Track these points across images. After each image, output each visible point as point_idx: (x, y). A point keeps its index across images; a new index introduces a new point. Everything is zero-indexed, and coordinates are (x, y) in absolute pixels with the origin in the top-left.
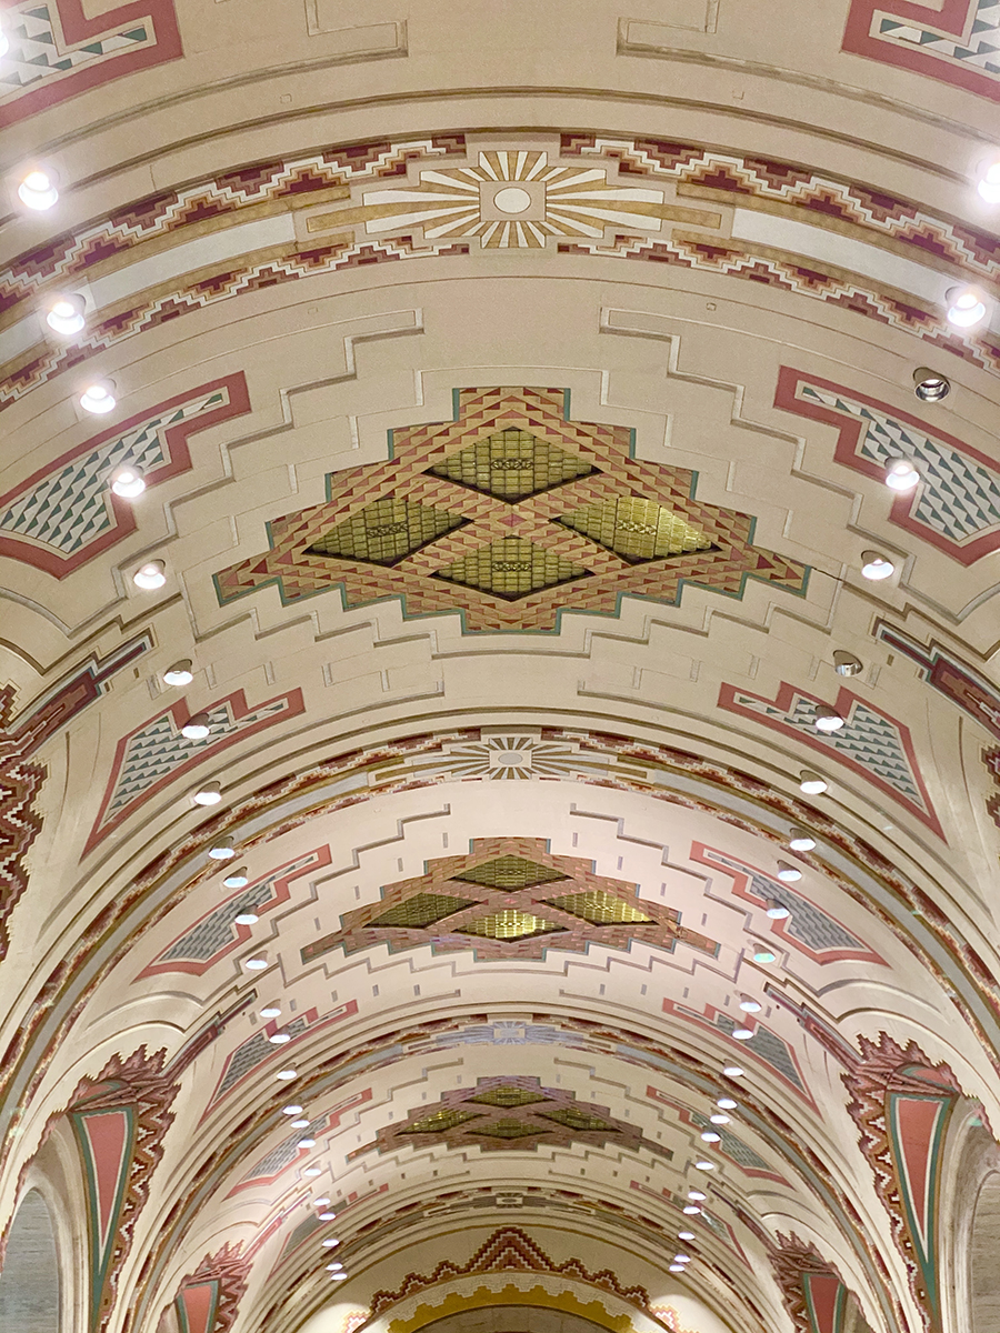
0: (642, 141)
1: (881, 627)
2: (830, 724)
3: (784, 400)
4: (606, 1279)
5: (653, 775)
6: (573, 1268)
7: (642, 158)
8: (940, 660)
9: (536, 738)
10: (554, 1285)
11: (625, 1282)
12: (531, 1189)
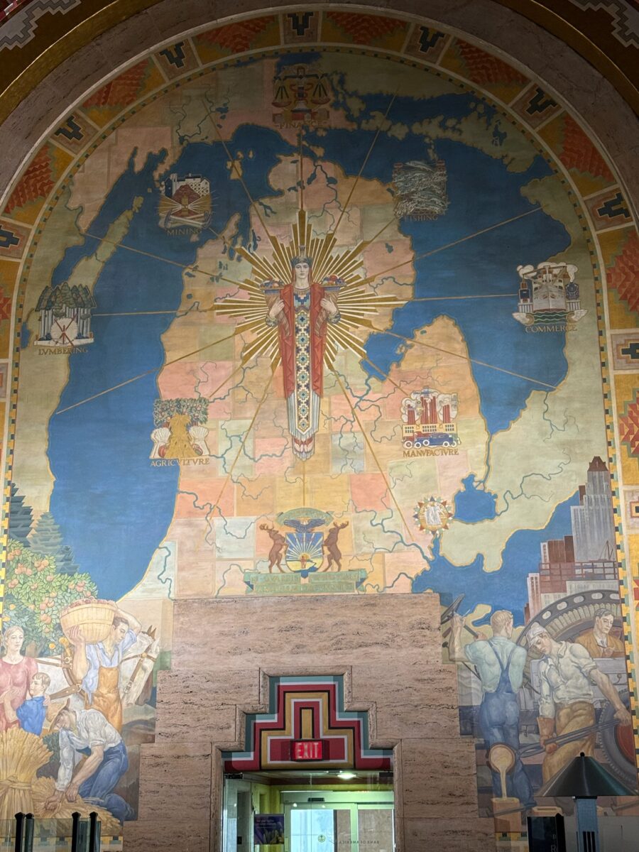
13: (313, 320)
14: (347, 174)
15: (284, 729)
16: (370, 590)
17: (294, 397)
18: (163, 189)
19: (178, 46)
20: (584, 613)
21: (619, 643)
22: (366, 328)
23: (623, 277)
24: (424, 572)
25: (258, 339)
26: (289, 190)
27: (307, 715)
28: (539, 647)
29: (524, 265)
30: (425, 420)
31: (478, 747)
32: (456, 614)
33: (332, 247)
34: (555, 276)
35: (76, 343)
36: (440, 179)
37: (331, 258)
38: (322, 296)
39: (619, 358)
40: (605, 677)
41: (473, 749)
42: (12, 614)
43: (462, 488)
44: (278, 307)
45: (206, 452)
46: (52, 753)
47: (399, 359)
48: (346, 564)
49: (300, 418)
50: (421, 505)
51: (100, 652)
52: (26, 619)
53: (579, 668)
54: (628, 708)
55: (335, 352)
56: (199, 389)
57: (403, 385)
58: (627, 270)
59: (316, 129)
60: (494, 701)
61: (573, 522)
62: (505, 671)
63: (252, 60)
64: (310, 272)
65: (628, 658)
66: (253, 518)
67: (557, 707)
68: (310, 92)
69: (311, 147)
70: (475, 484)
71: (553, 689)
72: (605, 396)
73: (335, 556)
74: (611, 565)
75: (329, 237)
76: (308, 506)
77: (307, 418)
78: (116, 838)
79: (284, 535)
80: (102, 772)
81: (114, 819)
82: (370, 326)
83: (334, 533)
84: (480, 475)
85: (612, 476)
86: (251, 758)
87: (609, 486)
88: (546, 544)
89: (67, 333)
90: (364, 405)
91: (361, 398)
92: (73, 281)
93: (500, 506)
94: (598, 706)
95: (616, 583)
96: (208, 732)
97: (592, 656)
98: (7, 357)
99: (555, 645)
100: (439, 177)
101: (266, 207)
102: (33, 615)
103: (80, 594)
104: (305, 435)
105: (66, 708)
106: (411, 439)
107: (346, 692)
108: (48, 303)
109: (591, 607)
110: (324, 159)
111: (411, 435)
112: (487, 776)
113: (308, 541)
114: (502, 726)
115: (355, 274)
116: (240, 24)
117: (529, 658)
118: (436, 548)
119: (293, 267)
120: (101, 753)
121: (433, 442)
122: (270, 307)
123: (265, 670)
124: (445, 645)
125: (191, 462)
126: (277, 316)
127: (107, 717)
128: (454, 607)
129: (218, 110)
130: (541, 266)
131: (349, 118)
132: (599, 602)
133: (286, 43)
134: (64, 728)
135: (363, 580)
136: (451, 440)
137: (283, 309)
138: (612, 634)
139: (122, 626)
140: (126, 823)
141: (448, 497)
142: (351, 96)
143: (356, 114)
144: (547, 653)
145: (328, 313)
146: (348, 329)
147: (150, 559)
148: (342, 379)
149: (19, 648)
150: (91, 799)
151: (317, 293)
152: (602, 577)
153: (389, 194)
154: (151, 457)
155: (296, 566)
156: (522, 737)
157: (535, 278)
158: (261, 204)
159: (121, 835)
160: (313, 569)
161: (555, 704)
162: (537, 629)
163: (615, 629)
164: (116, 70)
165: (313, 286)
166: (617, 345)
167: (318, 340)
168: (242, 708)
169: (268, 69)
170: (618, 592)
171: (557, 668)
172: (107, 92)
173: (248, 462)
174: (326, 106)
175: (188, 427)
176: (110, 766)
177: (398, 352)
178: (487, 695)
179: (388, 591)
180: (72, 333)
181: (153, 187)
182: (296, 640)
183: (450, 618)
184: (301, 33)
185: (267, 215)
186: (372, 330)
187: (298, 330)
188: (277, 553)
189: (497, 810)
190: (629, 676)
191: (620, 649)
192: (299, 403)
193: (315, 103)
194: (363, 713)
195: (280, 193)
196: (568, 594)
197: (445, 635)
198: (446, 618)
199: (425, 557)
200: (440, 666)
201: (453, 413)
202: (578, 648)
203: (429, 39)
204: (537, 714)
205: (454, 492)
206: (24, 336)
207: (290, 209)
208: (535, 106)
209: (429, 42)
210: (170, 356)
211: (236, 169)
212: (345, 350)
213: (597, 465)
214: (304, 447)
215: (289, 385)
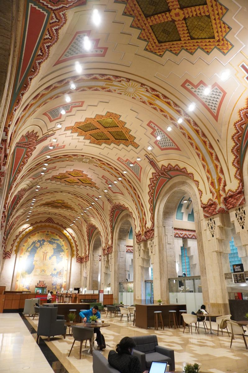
0: (151, 88)
1: (146, 155)
2: (131, 165)
3: (148, 125)
4: (62, 226)
5: (103, 166)
6: (58, 224)
7: (149, 90)
8: (152, 161)
9: (91, 158)
10: (55, 225)
11: (64, 226)
12: (55, 213)
13: (46, 255)
14: (50, 244)
15: (40, 284)
18: (36, 243)
19: (39, 232)
25: (42, 256)
27: (42, 283)
30: (53, 263)
36: (56, 245)
40: (61, 282)
41: (52, 286)
45: (37, 264)
46: (24, 285)
47: (51, 258)
49: (44, 262)
50: (51, 269)
51: (28, 278)
52: (23, 275)
54: (62, 284)
57: (51, 260)
58: (67, 254)
60: (54, 283)
61: (61, 271)
62: (55, 281)
64: (46, 251)
66: (40, 269)
72: (64, 263)
75: (48, 249)
76: (44, 269)
82: (50, 256)
84: (56, 267)
86: (38, 286)
87: (64, 269)
88: (59, 273)
89: (28, 254)
91: (48, 261)
92: (28, 250)
93: (57, 270)
96: (35, 284)
103: (27, 274)
105: (25, 282)
106: (51, 264)
107: (45, 282)
110: (48, 243)
112: (53, 288)
113: (43, 271)
114: (54, 285)
115: (49, 252)
116: (43, 231)
117: (57, 280)
120: (27, 286)
121: (53, 265)
123: (39, 280)
127: (28, 283)
128: (53, 276)
129: (41, 237)
130: (62, 253)
132: (62, 277)
133: (47, 233)
135: (47, 274)
137: (44, 254)
138: (62, 279)
139: (30, 276)
141: (53, 269)
147: (32, 272)
148: (47, 259)
150: (26, 288)
152: (62, 275)
153: (52, 246)
154: (33, 264)
156: (56, 285)
158: (43, 245)
160: (43, 273)
161: (58, 283)
162: (58, 278)
164: (34, 233)
166: (66, 259)
167: (46, 257)
168: (38, 283)
169: (45, 235)
172: (33, 235)
173: (40, 265)
174: (49, 238)
175: (36, 262)
182: (42, 278)
188: (41, 272)
196: (60, 276)
197: (52, 278)
199: (51, 273)
200: (51, 280)
201: (55, 263)
202: (60, 280)
206: (24, 254)
207: (45, 246)
208: (63, 241)
209: (57, 235)
210: (35, 256)
211: (42, 243)
212: (48, 257)
213: (63, 267)
214: (44, 264)
215: (43, 260)
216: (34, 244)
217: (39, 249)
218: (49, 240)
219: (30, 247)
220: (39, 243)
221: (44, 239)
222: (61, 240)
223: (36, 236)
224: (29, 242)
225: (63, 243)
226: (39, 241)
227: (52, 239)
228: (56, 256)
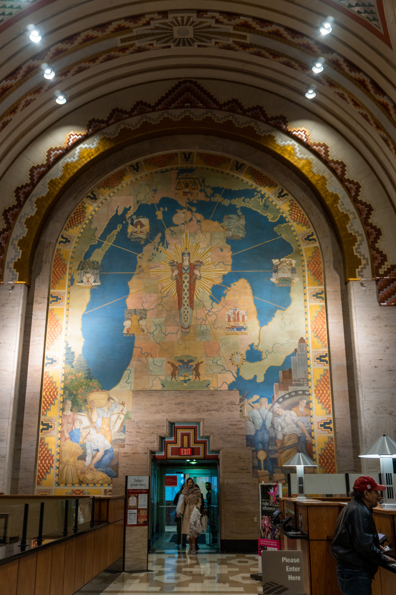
4: (258, 113)
6: (234, 106)
10: (220, 116)
11: (271, 113)
13: (190, 278)
14: (205, 218)
15: (176, 443)
16: (211, 389)
17: (183, 309)
18: (130, 222)
19: (137, 164)
20: (295, 399)
21: (308, 411)
22: (212, 282)
23: (314, 266)
24: (233, 382)
25: (168, 285)
26: (181, 224)
27: (186, 438)
28: (278, 412)
29: (275, 259)
30: (235, 321)
31: (253, 451)
32: (246, 399)
33: (199, 248)
34: (287, 264)
35: (93, 284)
36: (242, 223)
37: (198, 253)
38: (194, 268)
39: (311, 298)
40: (302, 424)
41: (251, 451)
42: (67, 395)
43: (249, 349)
44: (176, 272)
45: (146, 331)
46: (83, 451)
47: (225, 295)
48: (202, 378)
49: (184, 318)
50: (232, 355)
51: (103, 411)
52: (73, 397)
53: (293, 420)
54: (311, 436)
55: (199, 292)
56: (144, 305)
57: (226, 306)
58: (315, 263)
59: (193, 200)
60: (260, 433)
61: (292, 363)
62: (264, 421)
63: (167, 170)
64: (189, 258)
65: (311, 416)
66: (165, 358)
67: (284, 436)
68: (190, 185)
69: (191, 207)
70: (254, 347)
71: (282, 428)
72: (306, 313)
73: (198, 375)
74: (306, 380)
75: (197, 245)
76: (187, 354)
77: (187, 318)
78: (109, 485)
79: (177, 366)
80: (103, 459)
81: (108, 477)
82: (214, 281)
83: (197, 365)
84: (256, 344)
85: (307, 345)
86: (163, 454)
87: (306, 349)
88: (281, 372)
89: (90, 280)
90: (210, 313)
91: (209, 311)
92: (92, 259)
93: (264, 356)
94: (299, 435)
95: (308, 387)
96: (146, 444)
97: (298, 416)
98: (65, 289)
99: (284, 412)
100: (243, 222)
101: (172, 231)
102: (75, 396)
103: (95, 388)
104: (186, 325)
105: (89, 433)
106: (229, 328)
107: (201, 429)
108: (82, 267)
109: (298, 397)
110: (196, 212)
111: (229, 326)
112: (256, 462)
113: (187, 368)
114: (262, 443)
115: (208, 260)
116: (163, 156)
117: (274, 416)
118: (238, 373)
119: (183, 256)
120: (103, 451)
121: (238, 330)
122: (173, 272)
123: (169, 420)
124: (241, 411)
125: (140, 335)
126: (176, 276)
127: (105, 437)
128: (245, 396)
129: (154, 190)
130: (282, 260)
131: (206, 196)
132: (301, 395)
133: (181, 164)
134: (88, 441)
135: (209, 384)
136: (245, 329)
137: (178, 273)
138: (306, 407)
139: (111, 401)
140: (113, 479)
141: (244, 352)
142: (207, 187)
143: (209, 195)
144: (281, 414)
145: (196, 276)
146: (204, 282)
147: (123, 374)
148: (201, 303)
149: (70, 409)
150: (99, 469)
151: (192, 267)
152: (302, 385)
153: (222, 228)
154: (124, 332)
155: (182, 378)
156: (270, 447)
157: (279, 264)
158: (170, 230)
159: (111, 483)
160: (189, 380)
161: (283, 435)
162: (277, 405)
163: (307, 405)
164: (111, 173)
165: (190, 264)
166: (311, 293)
167: (192, 287)
168: (160, 435)
169: (174, 174)
170: (308, 391)
171: (284, 420)
172: (108, 181)
173: (163, 335)
174: (197, 191)
175: (139, 321)
176: (107, 457)
177: (224, 292)
178: (257, 431)
179: (219, 389)
180: (92, 280)
181: (126, 221)
182: (182, 408)
183: (243, 400)
184: (187, 160)
185: (172, 234)
186: (214, 283)
187: (184, 282)
188: (175, 373)
189: (260, 475)
190: (312, 423)
191: (309, 413)
192: (184, 312)
193: (193, 189)
194: (208, 437)
195: (178, 225)
196: (289, 391)
197: (241, 407)
198: (241, 400)
199: (234, 376)
200: (239, 419)
201: (246, 318)
202: (293, 413)
203: (239, 166)
204: (276, 438)
205: (246, 350)
206: (72, 281)
207: (182, 232)
208: (280, 196)
209: (239, 167)
210: (131, 291)
211: (160, 215)
212: (203, 291)
213: (302, 340)
214: (186, 330)
215: (180, 305)
216: (119, 227)
217: (148, 249)
218: (201, 197)
219: (99, 245)
220: (145, 221)
221: (171, 196)
222: (265, 190)
223: (124, 183)
224: (91, 221)
225: (284, 207)
226: (144, 210)
227: (217, 190)
228: (250, 282)
